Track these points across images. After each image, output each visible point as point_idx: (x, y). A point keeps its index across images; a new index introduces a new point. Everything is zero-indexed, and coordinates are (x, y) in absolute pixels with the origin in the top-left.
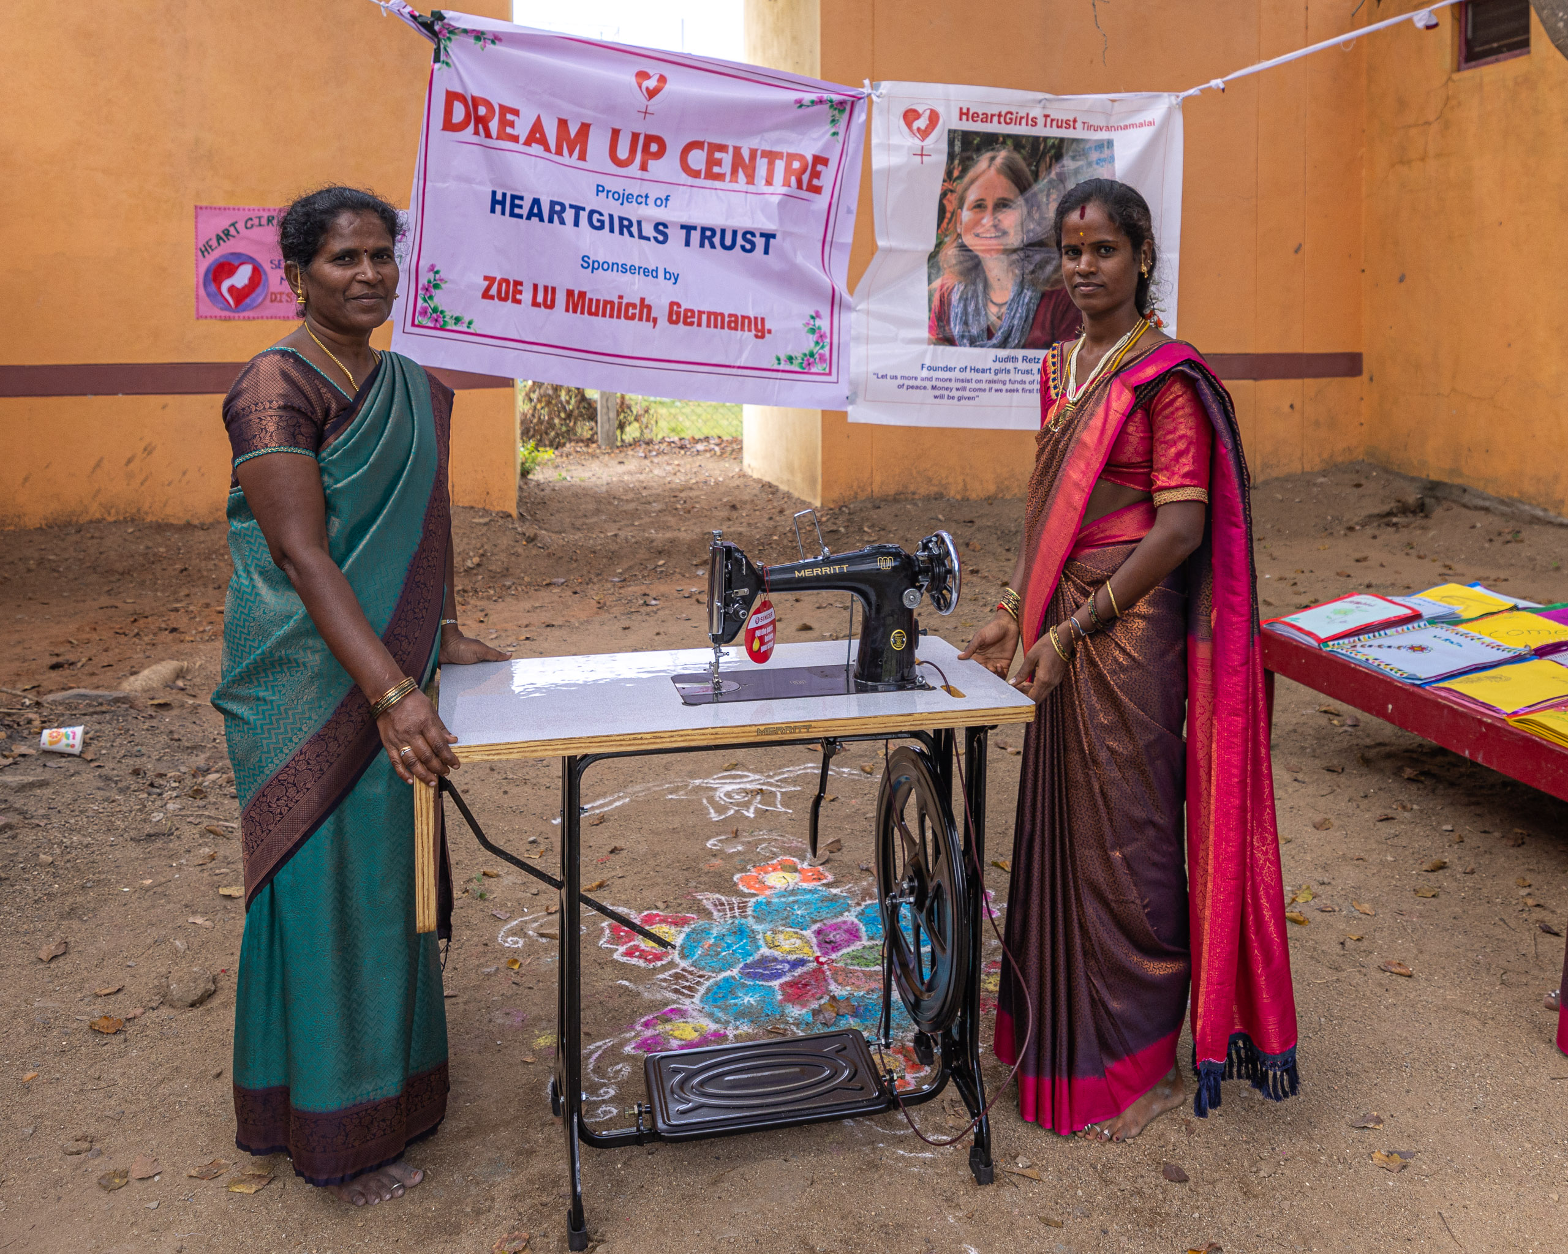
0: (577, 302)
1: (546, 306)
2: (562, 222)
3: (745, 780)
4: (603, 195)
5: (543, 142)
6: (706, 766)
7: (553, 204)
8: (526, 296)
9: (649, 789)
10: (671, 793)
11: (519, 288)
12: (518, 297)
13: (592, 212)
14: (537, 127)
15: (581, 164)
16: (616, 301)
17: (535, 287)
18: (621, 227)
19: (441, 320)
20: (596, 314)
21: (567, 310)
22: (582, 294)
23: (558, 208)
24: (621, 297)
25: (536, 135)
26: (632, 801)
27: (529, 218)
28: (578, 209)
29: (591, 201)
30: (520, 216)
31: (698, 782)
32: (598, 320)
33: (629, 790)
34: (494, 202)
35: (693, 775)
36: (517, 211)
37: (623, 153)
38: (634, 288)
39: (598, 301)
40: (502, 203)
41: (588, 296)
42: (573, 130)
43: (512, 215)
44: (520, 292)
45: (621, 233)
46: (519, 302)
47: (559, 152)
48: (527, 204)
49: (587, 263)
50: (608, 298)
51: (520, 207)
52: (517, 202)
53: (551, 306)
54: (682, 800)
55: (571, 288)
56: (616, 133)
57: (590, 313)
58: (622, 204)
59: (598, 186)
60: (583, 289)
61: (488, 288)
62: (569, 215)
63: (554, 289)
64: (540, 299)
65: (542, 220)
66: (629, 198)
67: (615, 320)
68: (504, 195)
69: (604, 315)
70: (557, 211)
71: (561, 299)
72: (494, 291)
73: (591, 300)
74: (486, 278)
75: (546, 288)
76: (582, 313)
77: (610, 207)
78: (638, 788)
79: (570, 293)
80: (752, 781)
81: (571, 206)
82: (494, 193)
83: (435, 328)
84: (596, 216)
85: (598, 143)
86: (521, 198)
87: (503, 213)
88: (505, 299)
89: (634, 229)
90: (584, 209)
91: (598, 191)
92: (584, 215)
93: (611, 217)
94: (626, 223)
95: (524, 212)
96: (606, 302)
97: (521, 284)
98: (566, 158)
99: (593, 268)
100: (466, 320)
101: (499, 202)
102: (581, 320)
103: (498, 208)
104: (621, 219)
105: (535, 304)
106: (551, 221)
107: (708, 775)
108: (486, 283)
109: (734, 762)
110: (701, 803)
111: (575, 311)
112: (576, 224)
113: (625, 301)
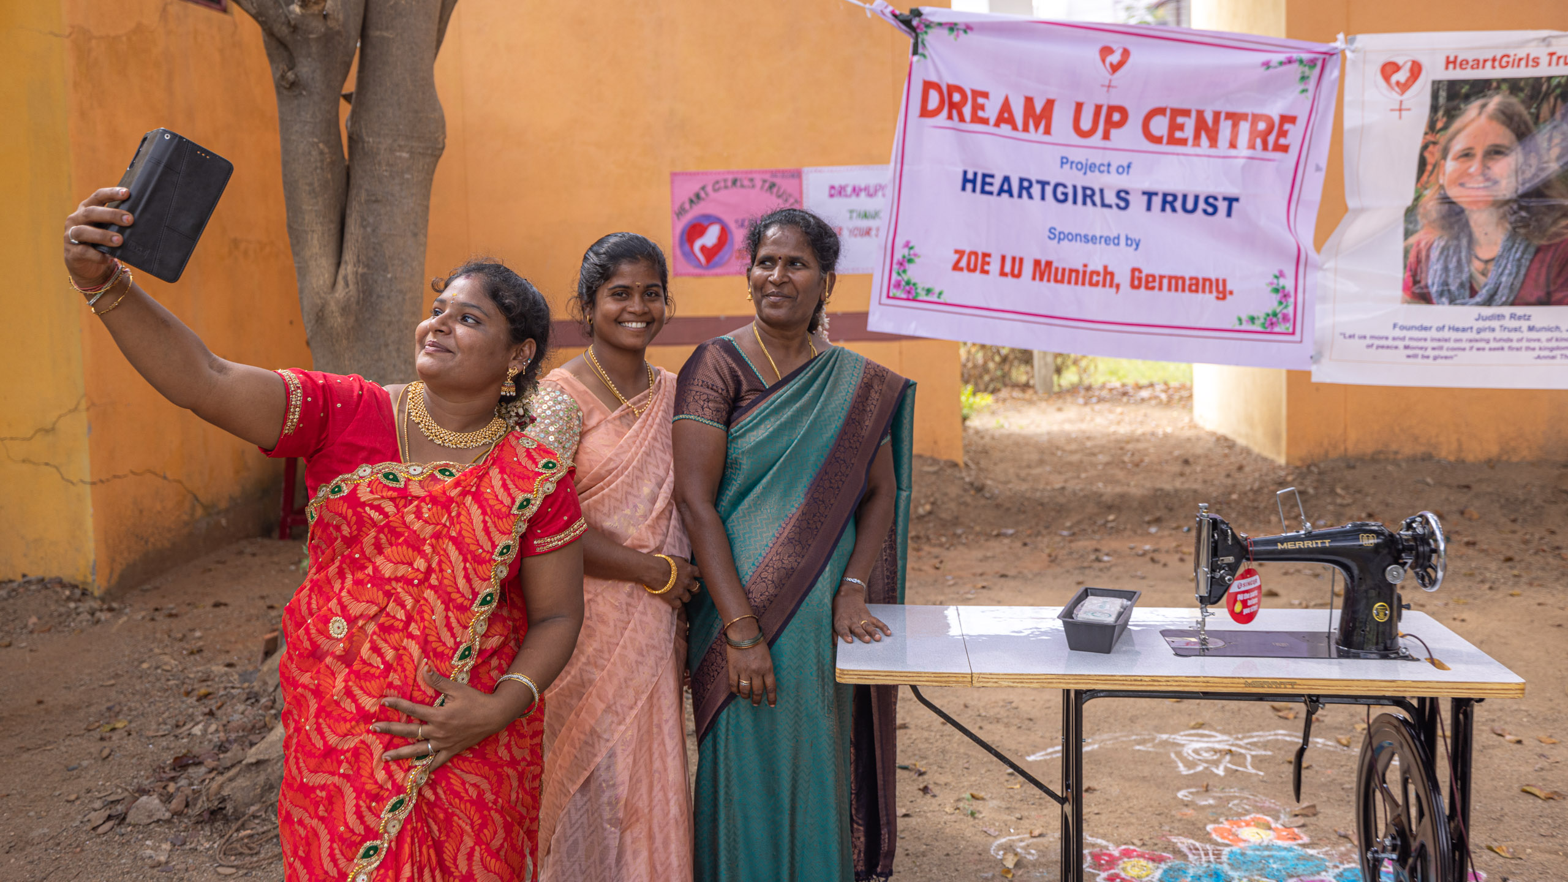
0: (1044, 270)
1: (1013, 275)
2: (1030, 197)
3: (1213, 739)
4: (1067, 167)
5: (1011, 121)
6: (1171, 722)
7: (1022, 180)
8: (994, 267)
9: (1116, 738)
10: (1139, 744)
11: (987, 259)
12: (986, 268)
13: (1057, 185)
14: (1006, 106)
15: (1046, 138)
16: (1081, 269)
17: (1003, 258)
18: (1085, 196)
19: (913, 292)
20: (1062, 281)
21: (1034, 278)
22: (1049, 264)
23: (1026, 184)
24: (1085, 266)
25: (1005, 116)
26: (1100, 748)
27: (999, 194)
28: (1043, 184)
29: (1054, 175)
30: (991, 193)
31: (1165, 737)
32: (1064, 288)
33: (1097, 737)
34: (965, 180)
35: (1159, 729)
36: (987, 188)
37: (1086, 124)
38: (1097, 258)
39: (1064, 270)
40: (974, 182)
41: (1055, 265)
42: (1039, 107)
43: (983, 191)
44: (988, 263)
45: (1084, 203)
46: (987, 272)
47: (1026, 129)
48: (997, 182)
49: (1055, 235)
50: (1074, 267)
51: (991, 184)
52: (988, 180)
53: (1019, 276)
54: (1150, 752)
55: (1038, 257)
56: (1079, 106)
57: (1056, 281)
58: (1085, 173)
59: (1062, 158)
60: (1050, 259)
61: (958, 261)
62: (1036, 190)
63: (1021, 260)
64: (1008, 269)
65: (1011, 195)
66: (1092, 167)
67: (1079, 287)
68: (975, 174)
69: (1069, 282)
70: (1025, 187)
71: (1028, 268)
72: (963, 263)
73: (1057, 269)
74: (956, 252)
75: (1014, 259)
76: (1049, 280)
77: (1074, 178)
78: (1105, 736)
79: (1037, 263)
80: (1220, 742)
81: (1038, 182)
82: (965, 173)
83: (908, 299)
84: (1060, 189)
85: (1062, 118)
86: (992, 176)
87: (974, 190)
88: (974, 270)
89: (1097, 198)
90: (1048, 183)
91: (1062, 163)
92: (1049, 190)
93: (1075, 187)
94: (1089, 192)
95: (995, 189)
96: (1071, 271)
97: (989, 255)
98: (1032, 135)
99: (1060, 239)
100: (937, 291)
101: (969, 181)
102: (1047, 288)
103: (969, 186)
104: (1084, 189)
105: (1003, 274)
106: (1020, 196)
107: (1175, 730)
108: (956, 256)
109: (1200, 721)
110: (1169, 757)
111: (1041, 279)
112: (1043, 198)
113: (1089, 269)
